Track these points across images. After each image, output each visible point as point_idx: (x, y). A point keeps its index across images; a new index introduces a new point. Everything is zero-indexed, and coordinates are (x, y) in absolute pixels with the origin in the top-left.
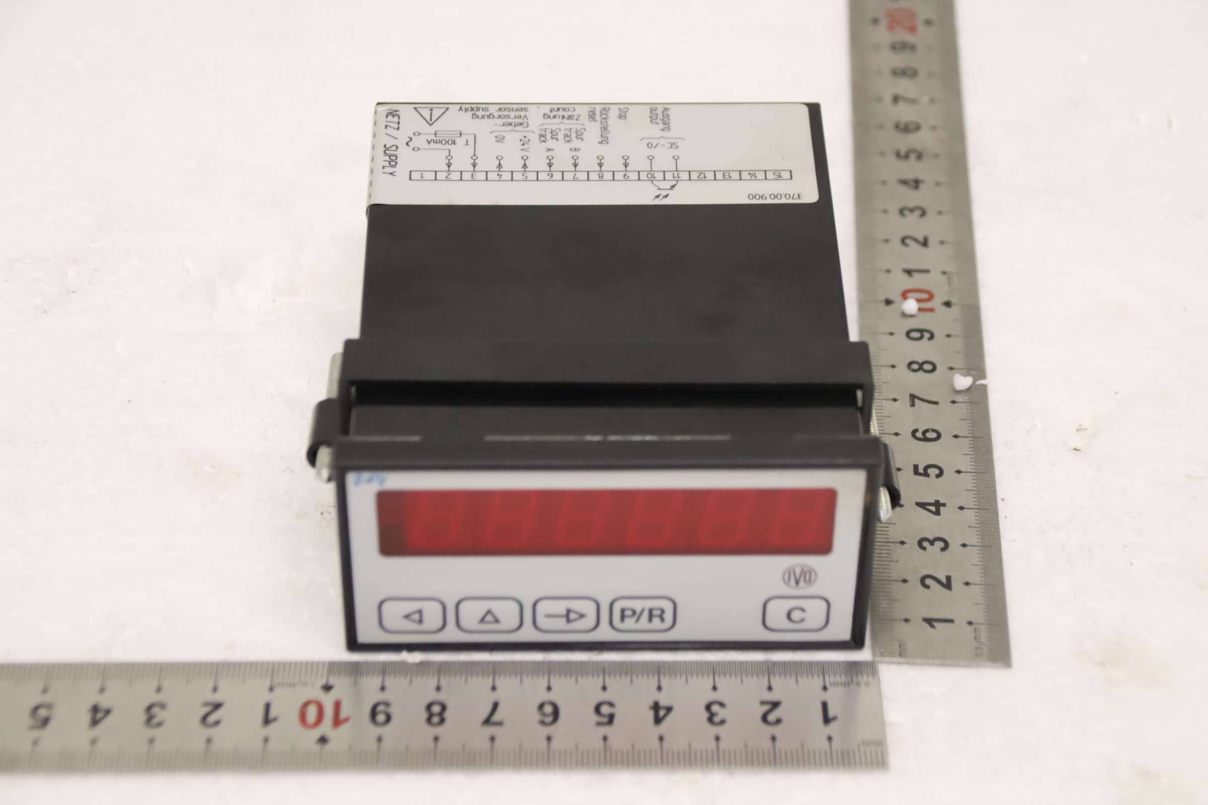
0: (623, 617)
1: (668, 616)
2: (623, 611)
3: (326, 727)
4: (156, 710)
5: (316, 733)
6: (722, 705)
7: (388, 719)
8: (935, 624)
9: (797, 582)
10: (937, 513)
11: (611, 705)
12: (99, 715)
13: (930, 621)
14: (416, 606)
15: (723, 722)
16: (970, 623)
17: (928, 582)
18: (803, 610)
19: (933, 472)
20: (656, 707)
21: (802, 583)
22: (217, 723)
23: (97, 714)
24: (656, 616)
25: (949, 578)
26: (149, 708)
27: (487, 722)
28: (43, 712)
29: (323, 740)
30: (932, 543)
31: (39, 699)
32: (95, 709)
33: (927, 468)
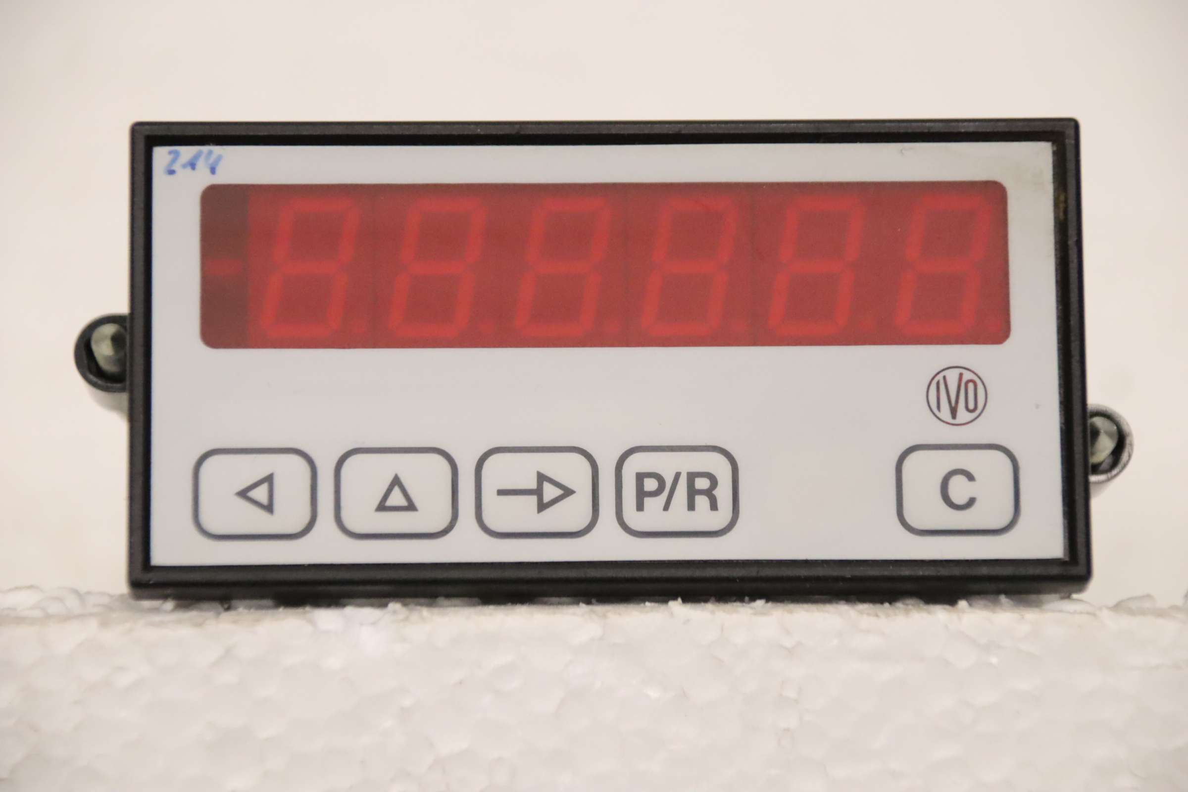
0: (641, 495)
1: (723, 493)
2: (640, 477)
9: (954, 412)
14: (260, 466)
18: (970, 477)
21: (963, 415)
24: (701, 492)
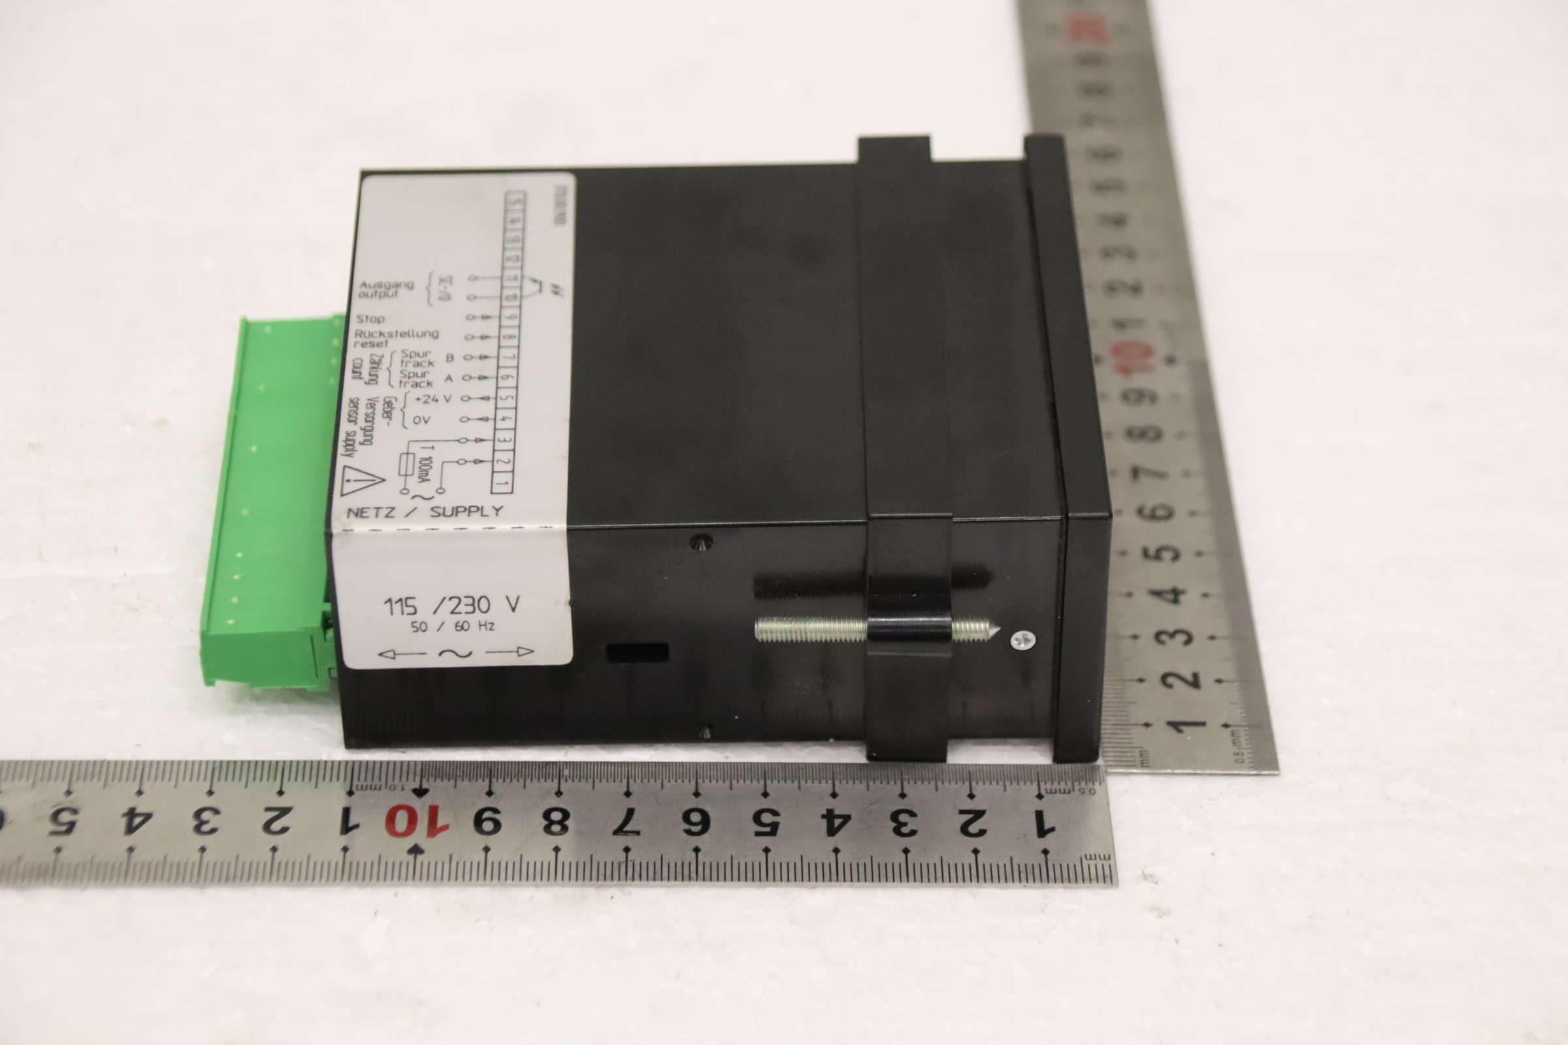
3: (420, 836)
4: (206, 816)
5: (409, 842)
6: (912, 814)
7: (497, 825)
8: (1183, 728)
10: (1176, 601)
11: (775, 813)
12: (137, 820)
13: (1176, 726)
15: (913, 833)
16: (1226, 726)
17: (1170, 680)
19: (1167, 555)
20: (829, 816)
22: (284, 830)
23: (134, 820)
25: (1195, 676)
26: (198, 814)
27: (619, 831)
28: (65, 817)
29: (416, 850)
30: (1172, 635)
31: (62, 801)
32: (131, 814)
33: (1159, 551)
